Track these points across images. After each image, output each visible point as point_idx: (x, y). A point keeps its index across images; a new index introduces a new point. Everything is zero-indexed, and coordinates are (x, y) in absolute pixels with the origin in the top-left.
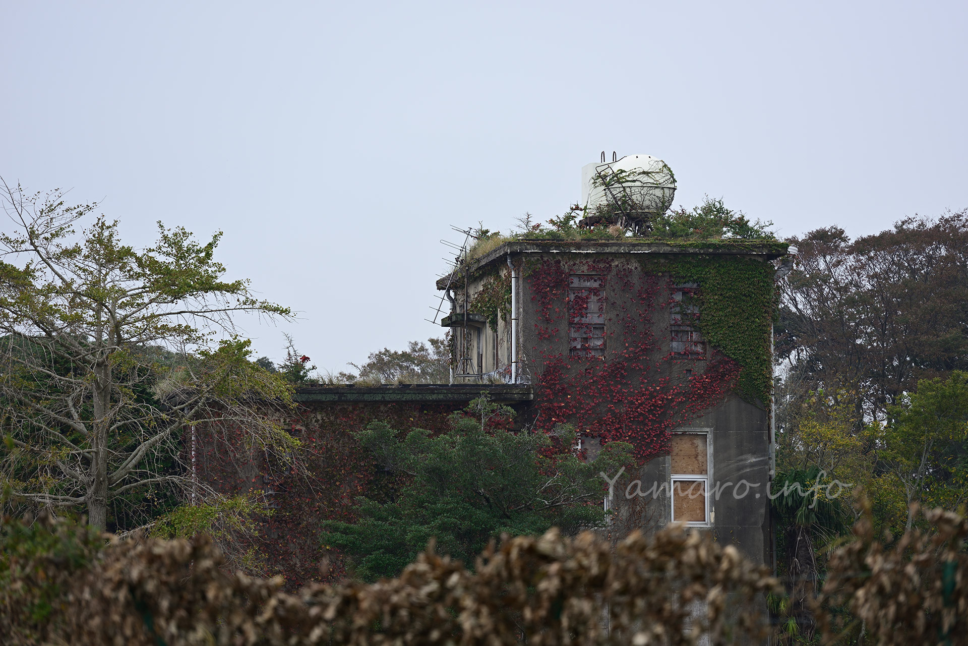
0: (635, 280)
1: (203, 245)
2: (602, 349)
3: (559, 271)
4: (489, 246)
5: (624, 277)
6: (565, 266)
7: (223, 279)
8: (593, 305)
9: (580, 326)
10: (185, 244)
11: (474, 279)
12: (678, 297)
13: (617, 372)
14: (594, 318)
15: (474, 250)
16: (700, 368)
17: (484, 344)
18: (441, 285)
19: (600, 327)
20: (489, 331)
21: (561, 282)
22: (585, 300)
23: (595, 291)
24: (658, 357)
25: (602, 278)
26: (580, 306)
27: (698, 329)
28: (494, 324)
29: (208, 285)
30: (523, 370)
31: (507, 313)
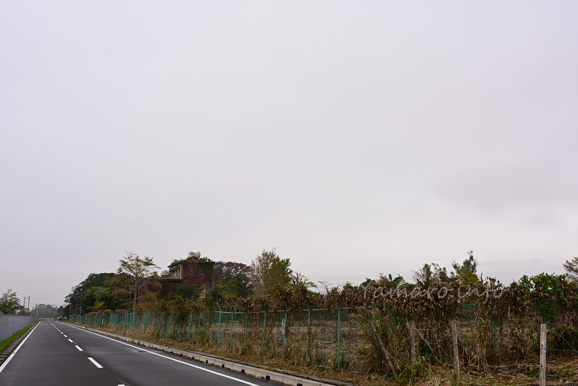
0: (196, 266)
1: (151, 259)
2: (192, 275)
3: (187, 265)
4: (177, 262)
5: (195, 266)
6: (188, 264)
7: (153, 264)
8: (191, 269)
9: (189, 272)
10: (148, 259)
11: (174, 266)
12: (202, 268)
13: (194, 278)
14: (191, 271)
15: (174, 262)
16: (204, 277)
17: (175, 274)
18: (168, 267)
19: (192, 272)
20: (176, 272)
21: (187, 266)
22: (190, 269)
23: (191, 268)
24: (199, 276)
25: (192, 266)
26: (189, 269)
27: (204, 273)
28: (177, 272)
29: (152, 264)
30: (182, 277)
31: (179, 271)
